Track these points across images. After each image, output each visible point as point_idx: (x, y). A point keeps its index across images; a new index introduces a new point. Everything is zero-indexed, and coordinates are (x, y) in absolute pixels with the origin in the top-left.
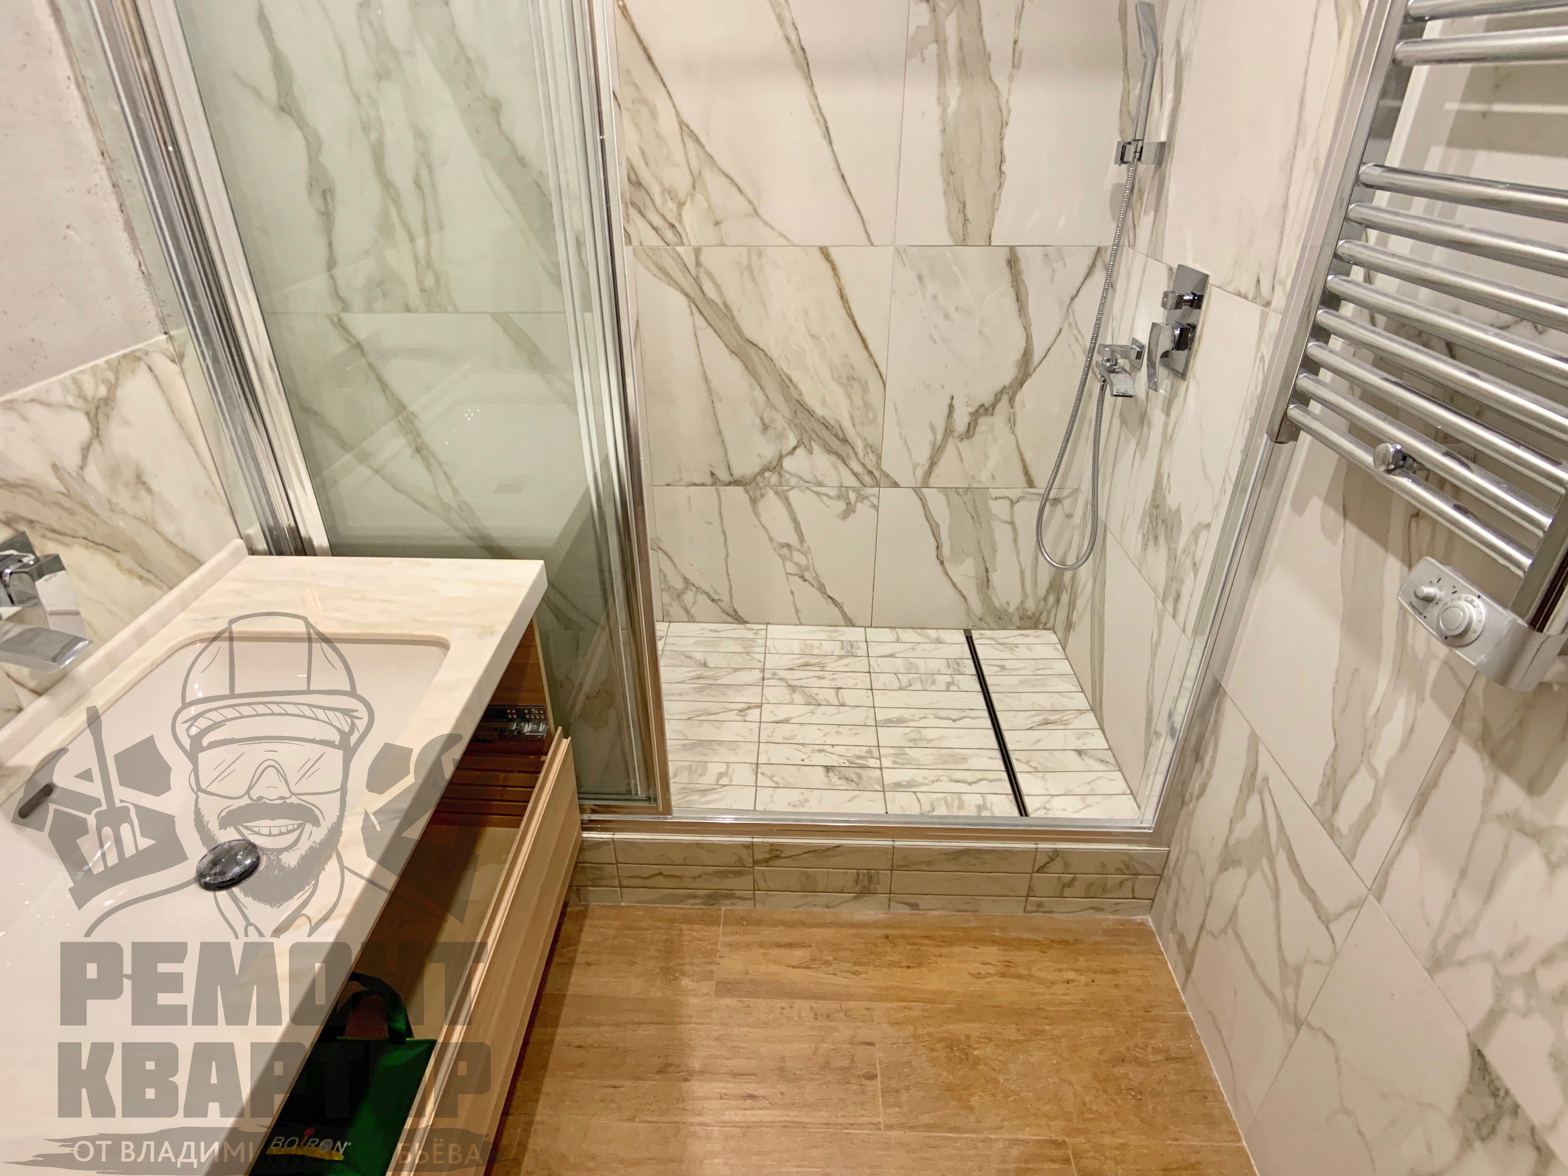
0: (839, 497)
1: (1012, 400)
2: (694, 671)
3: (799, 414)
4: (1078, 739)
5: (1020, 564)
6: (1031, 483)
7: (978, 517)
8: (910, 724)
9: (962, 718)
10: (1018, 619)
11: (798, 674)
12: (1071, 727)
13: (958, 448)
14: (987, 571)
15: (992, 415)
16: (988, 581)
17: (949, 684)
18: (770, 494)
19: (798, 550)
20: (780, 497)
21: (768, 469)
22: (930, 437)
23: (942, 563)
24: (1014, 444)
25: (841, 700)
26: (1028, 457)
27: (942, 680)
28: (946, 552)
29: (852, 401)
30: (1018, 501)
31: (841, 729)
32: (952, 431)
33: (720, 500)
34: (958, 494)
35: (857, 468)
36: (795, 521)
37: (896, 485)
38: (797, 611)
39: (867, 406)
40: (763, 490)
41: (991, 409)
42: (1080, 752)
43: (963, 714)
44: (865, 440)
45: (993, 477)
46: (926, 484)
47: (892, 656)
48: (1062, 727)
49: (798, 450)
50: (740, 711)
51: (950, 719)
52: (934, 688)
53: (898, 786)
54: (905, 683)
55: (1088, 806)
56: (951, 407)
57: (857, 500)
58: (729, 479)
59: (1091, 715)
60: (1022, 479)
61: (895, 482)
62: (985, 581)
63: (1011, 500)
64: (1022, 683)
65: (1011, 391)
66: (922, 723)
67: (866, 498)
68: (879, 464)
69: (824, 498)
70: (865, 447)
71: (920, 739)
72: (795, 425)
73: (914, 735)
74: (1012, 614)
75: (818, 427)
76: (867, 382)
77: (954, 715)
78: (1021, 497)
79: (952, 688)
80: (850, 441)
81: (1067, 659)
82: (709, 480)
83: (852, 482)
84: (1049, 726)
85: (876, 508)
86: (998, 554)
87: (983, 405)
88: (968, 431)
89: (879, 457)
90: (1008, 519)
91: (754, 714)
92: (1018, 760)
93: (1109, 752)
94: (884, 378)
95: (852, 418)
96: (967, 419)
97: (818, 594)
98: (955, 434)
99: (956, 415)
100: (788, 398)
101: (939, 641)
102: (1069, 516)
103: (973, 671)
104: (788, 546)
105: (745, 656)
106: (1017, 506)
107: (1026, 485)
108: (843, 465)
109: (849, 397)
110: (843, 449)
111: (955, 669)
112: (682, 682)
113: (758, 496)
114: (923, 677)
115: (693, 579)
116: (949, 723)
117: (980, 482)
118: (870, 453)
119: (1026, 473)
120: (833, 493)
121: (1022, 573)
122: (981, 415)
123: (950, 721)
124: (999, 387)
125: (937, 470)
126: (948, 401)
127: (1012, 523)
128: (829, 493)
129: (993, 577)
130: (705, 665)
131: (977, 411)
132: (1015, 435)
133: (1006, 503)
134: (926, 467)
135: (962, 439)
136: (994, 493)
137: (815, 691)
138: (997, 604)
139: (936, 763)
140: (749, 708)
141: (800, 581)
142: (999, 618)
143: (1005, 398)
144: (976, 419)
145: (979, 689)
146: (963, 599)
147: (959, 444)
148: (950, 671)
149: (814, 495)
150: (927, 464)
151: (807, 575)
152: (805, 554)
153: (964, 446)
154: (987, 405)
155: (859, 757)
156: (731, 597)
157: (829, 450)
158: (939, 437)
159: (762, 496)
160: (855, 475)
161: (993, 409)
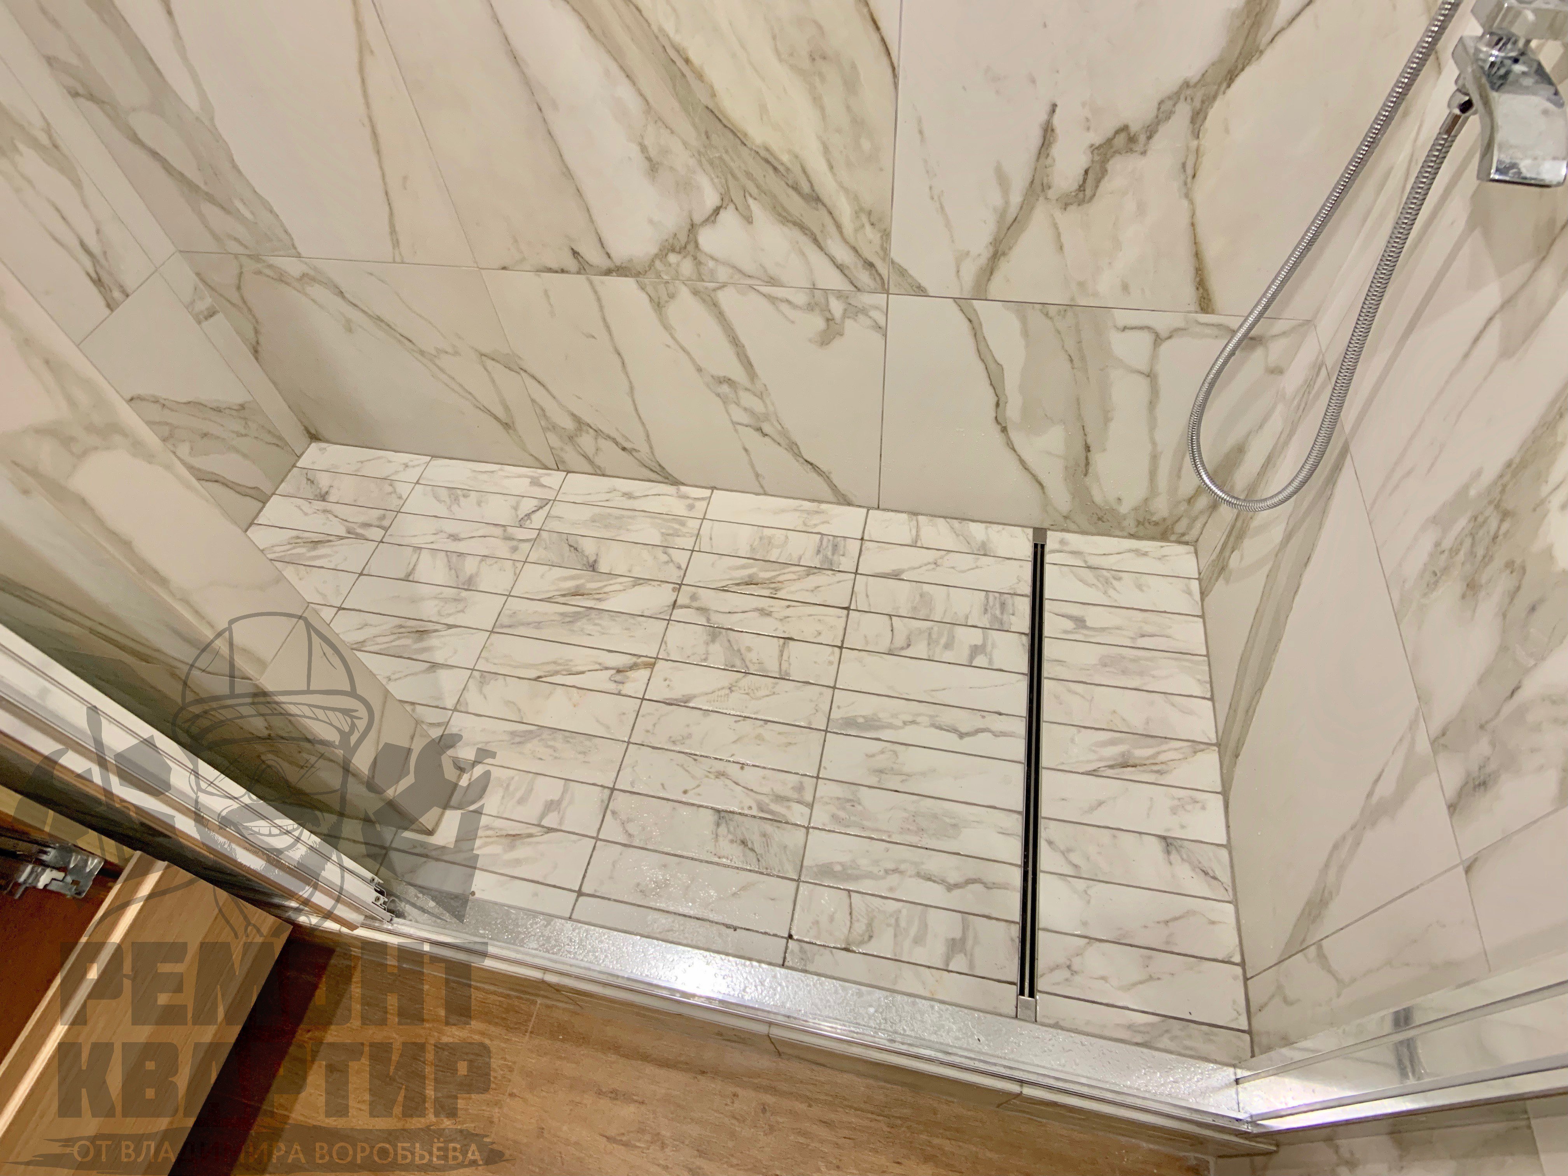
0: (810, 307)
1: (1198, 118)
2: (572, 578)
3: (714, 137)
4: (1174, 811)
5: (1154, 443)
6: (1205, 303)
7: (1083, 358)
8: (885, 734)
9: (978, 731)
10: (1133, 523)
11: (733, 601)
12: (1167, 779)
13: (1055, 226)
14: (1088, 449)
15: (1144, 153)
16: (1087, 464)
17: (975, 650)
18: (684, 293)
19: (747, 389)
20: (704, 301)
21: (673, 250)
22: (996, 198)
23: (1004, 430)
24: (1185, 221)
25: (785, 666)
26: (1212, 250)
27: (969, 637)
28: (1013, 412)
29: (822, 109)
30: (1170, 337)
31: (768, 732)
32: (1045, 187)
33: (599, 300)
34: (1047, 315)
35: (843, 255)
36: (735, 341)
37: (920, 291)
38: (757, 475)
39: (858, 123)
40: (671, 287)
41: (1142, 138)
42: (1168, 843)
43: (980, 723)
44: (855, 198)
45: (1125, 288)
46: (980, 292)
47: (896, 576)
48: (1151, 778)
49: (724, 215)
50: (619, 671)
51: (954, 730)
52: (948, 656)
53: (826, 871)
54: (900, 641)
55: (1151, 978)
56: (1048, 130)
57: (844, 316)
58: (605, 263)
59: (1211, 758)
60: (1188, 294)
61: (919, 287)
62: (1082, 463)
63: (1157, 335)
64: (1104, 663)
65: (1199, 95)
66: (904, 735)
67: (864, 311)
68: (885, 251)
69: (784, 307)
70: (857, 214)
71: (893, 772)
72: (711, 163)
73: (882, 761)
74: (1124, 517)
75: (758, 170)
76: (854, 67)
77: (966, 722)
78: (1177, 330)
79: (980, 660)
80: (826, 200)
81: (1202, 616)
82: (571, 263)
83: (833, 280)
84: (1128, 773)
85: (882, 330)
86: (1112, 425)
87: (1125, 128)
88: (1082, 188)
89: (886, 235)
90: (1145, 368)
91: (636, 682)
92: (1050, 843)
93: (1224, 853)
94: (894, 54)
95: (826, 150)
96: (1082, 160)
97: (788, 457)
98: (1051, 194)
99: (1056, 150)
100: (687, 103)
101: (984, 551)
102: (1277, 371)
103: (1026, 626)
104: (729, 381)
105: (659, 552)
106: (1165, 347)
107: (1194, 307)
108: (815, 247)
109: (817, 101)
110: (813, 217)
111: (994, 617)
112: (548, 600)
113: (664, 297)
114: (936, 628)
115: (587, 418)
116: (950, 741)
117: (1095, 294)
118: (868, 227)
119: (1201, 283)
120: (801, 299)
121: (1155, 458)
122: (1117, 152)
123: (954, 737)
124: (1170, 82)
125: (1005, 267)
126: (1044, 117)
127: (1151, 376)
128: (791, 298)
129: (1099, 460)
130: (593, 567)
131: (1109, 141)
132: (1191, 202)
133: (1146, 338)
134: (983, 260)
135: (1065, 206)
136: (1123, 318)
137: (747, 640)
138: (1098, 498)
139: (903, 831)
140: (633, 667)
141: (757, 435)
142: (1099, 519)
143: (1183, 111)
144: (1104, 161)
145: (1025, 669)
146: (1037, 485)
147: (1058, 214)
148: (985, 622)
149: (763, 302)
150: (986, 254)
151: (767, 428)
152: (761, 396)
153: (1068, 220)
154: (1134, 128)
155: (779, 798)
156: (651, 447)
157: (784, 217)
158: (1016, 198)
159: (672, 296)
160: (840, 268)
161: (1149, 138)
